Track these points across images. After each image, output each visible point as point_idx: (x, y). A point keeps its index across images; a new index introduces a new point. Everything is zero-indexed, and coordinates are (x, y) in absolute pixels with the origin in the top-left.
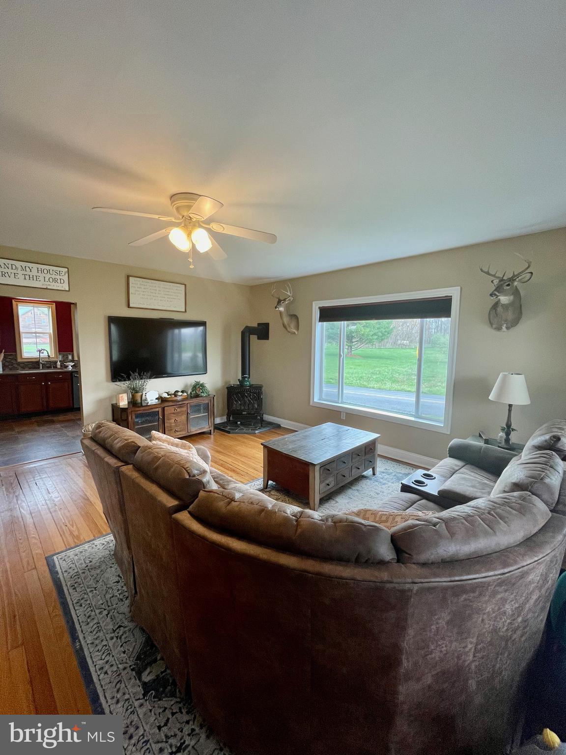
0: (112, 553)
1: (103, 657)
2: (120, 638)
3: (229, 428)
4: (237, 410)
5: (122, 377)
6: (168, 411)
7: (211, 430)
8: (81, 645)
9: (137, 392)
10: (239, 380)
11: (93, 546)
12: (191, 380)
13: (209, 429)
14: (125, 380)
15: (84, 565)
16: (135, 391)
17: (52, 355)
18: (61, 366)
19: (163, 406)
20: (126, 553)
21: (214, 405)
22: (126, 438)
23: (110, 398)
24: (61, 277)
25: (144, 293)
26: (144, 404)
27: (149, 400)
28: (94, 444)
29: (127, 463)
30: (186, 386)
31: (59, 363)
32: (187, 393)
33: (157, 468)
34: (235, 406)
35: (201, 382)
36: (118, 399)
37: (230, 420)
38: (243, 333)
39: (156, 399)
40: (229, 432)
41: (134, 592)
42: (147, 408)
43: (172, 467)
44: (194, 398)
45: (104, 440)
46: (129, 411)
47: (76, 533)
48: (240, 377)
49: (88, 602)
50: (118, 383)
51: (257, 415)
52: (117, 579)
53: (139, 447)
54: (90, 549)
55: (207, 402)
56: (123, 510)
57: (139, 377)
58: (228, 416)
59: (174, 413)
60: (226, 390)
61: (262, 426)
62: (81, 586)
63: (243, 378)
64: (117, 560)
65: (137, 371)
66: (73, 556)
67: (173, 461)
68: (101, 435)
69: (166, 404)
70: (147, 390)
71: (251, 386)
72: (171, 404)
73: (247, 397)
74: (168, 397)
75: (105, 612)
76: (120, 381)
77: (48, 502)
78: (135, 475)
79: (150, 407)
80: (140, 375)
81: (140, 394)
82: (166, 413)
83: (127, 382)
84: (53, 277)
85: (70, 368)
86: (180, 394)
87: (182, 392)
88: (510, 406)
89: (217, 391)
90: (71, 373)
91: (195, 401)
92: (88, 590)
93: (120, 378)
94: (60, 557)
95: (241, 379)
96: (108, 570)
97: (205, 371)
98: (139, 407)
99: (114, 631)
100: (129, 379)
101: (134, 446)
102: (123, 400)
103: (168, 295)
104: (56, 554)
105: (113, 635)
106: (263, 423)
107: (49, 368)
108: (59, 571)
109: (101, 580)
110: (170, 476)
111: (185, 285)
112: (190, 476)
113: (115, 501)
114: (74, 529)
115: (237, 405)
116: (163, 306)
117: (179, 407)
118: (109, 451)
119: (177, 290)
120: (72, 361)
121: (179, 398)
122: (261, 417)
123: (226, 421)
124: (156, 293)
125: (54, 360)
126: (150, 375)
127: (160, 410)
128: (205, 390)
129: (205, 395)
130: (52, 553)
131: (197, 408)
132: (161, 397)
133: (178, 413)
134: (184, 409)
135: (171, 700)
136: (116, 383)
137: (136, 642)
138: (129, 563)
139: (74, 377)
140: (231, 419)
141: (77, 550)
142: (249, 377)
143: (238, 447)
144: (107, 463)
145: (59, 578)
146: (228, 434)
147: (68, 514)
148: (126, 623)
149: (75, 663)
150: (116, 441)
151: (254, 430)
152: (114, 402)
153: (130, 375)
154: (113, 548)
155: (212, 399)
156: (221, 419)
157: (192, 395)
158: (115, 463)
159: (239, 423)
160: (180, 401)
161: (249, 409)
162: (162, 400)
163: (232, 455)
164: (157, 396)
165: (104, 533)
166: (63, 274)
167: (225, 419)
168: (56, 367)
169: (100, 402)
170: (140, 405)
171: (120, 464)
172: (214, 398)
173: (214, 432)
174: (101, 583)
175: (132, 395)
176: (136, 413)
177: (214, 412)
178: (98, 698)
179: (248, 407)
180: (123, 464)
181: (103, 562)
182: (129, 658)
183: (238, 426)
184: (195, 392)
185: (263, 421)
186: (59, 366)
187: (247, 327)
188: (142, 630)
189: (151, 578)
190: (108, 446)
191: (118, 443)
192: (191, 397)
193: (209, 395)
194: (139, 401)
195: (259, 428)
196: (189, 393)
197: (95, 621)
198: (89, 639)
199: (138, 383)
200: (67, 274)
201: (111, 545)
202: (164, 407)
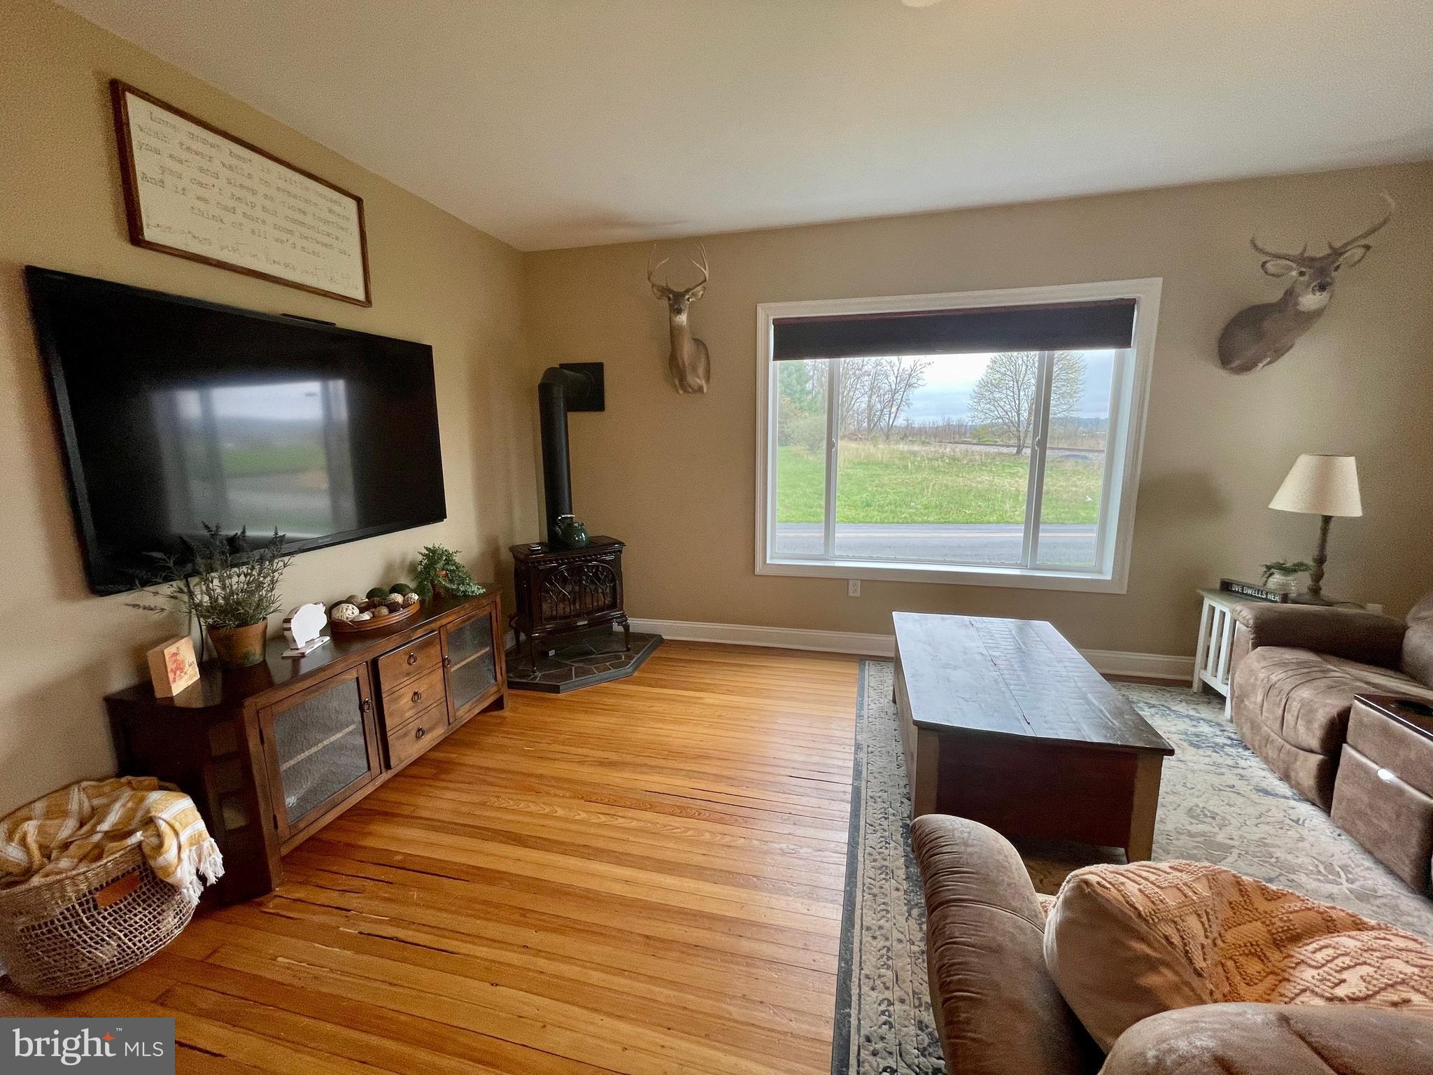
3: (539, 674)
6: (388, 668)
7: (502, 698)
13: (498, 695)
16: (233, 618)
19: (365, 655)
25: (203, 193)
30: (389, 568)
38: (545, 390)
40: (556, 689)
42: (319, 679)
51: (613, 623)
55: (487, 610)
59: (409, 673)
71: (593, 543)
74: (364, 615)
79: (328, 675)
81: (260, 626)
82: (383, 678)
88: (1327, 520)
102: (180, 668)
111: (359, 201)
116: (287, 266)
117: (420, 648)
119: (331, 211)
121: (402, 615)
127: (363, 673)
132: (339, 623)
133: (421, 668)
134: (435, 650)
136: (114, 598)
146: (553, 695)
159: (552, 653)
164: (324, 621)
173: (509, 699)
177: (503, 639)
183: (560, 664)
187: (551, 372)
194: (256, 655)
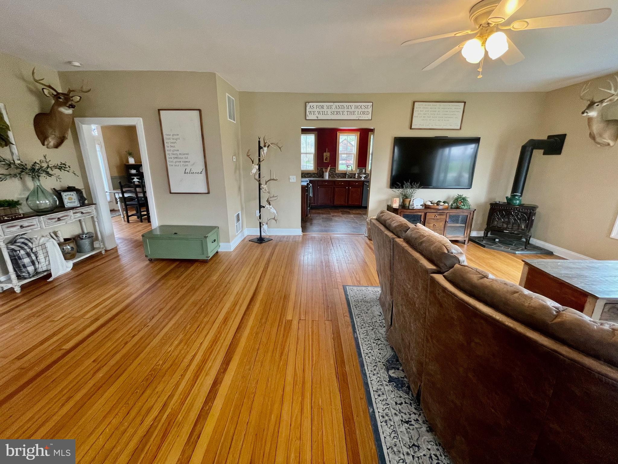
0: (378, 298)
1: (368, 349)
2: (379, 345)
4: (498, 227)
5: (398, 185)
6: (429, 216)
7: (465, 241)
8: (357, 336)
9: (407, 198)
10: (507, 198)
11: (367, 290)
12: (454, 193)
13: (463, 239)
14: (399, 188)
15: (361, 298)
16: (405, 197)
17: (354, 170)
18: (358, 177)
19: (426, 211)
20: (388, 298)
21: (473, 218)
22: (400, 221)
23: (387, 200)
24: (368, 110)
25: (425, 116)
26: (410, 208)
27: (415, 205)
28: (378, 223)
29: (399, 237)
31: (357, 175)
32: (448, 204)
33: (422, 243)
34: (496, 223)
35: (464, 196)
36: (392, 202)
37: (487, 236)
38: (524, 148)
39: (421, 205)
40: (484, 246)
41: (390, 323)
42: (412, 211)
43: (434, 243)
44: (454, 209)
45: (385, 221)
46: (399, 211)
47: (358, 279)
48: (509, 194)
49: (362, 318)
50: (394, 190)
51: (522, 237)
52: (379, 314)
53: (409, 228)
54: (365, 291)
55: (467, 214)
56: (391, 268)
57: (410, 186)
58: (487, 231)
59: (434, 219)
60: (490, 205)
61: (526, 248)
62: (360, 308)
63: (513, 196)
64: (380, 303)
65: (409, 181)
66: (356, 290)
67: (436, 240)
68: (383, 218)
69: (429, 210)
70: (415, 197)
71: (521, 205)
72: (433, 211)
73: (513, 215)
74: (431, 205)
75: (371, 328)
76: (396, 188)
77: (345, 257)
78: (404, 245)
79: (415, 211)
80: (411, 184)
81: (409, 199)
82: (427, 218)
83: (401, 189)
84: (363, 110)
85: (363, 179)
86: (442, 204)
87: (444, 202)
89: (479, 206)
90: (363, 182)
91: (454, 212)
92: (363, 312)
93: (396, 186)
94: (349, 288)
95: (509, 196)
96: (375, 307)
97: (470, 186)
98: (407, 209)
99: (375, 340)
100: (403, 188)
101: (406, 227)
102: (395, 202)
103: (446, 114)
104: (348, 286)
105: (374, 341)
106: (527, 246)
107: (351, 177)
108: (349, 295)
109: (370, 310)
110: (432, 249)
111: (465, 103)
112: (448, 252)
113: (387, 261)
114: (357, 276)
115: (498, 223)
116: (439, 125)
117: (439, 215)
118: (388, 228)
119: (455, 108)
120: (365, 174)
121: (440, 207)
122: (526, 239)
123: (483, 235)
124: (435, 114)
125: (354, 172)
126: (419, 186)
127: (423, 214)
128: (466, 203)
129: (466, 207)
130: (347, 285)
131: (455, 219)
132: (425, 205)
133: (438, 219)
134: (444, 217)
135: (406, 395)
136: (392, 189)
137: (388, 353)
138: (389, 304)
139: (364, 185)
140: (489, 235)
141: (359, 288)
142: (521, 196)
143: (492, 261)
144: (386, 235)
145: (349, 298)
147: (355, 268)
148: (382, 339)
149: (354, 343)
150: (393, 222)
151: (515, 250)
152: (389, 204)
153: (404, 184)
154: (379, 296)
155: (472, 213)
156: (478, 233)
157: (453, 207)
158: (392, 236)
159: (497, 240)
160: (440, 210)
161: (512, 229)
162: (426, 207)
163: (483, 265)
164: (422, 203)
165: (374, 285)
166: (369, 107)
167: (482, 234)
168: (354, 178)
169: (380, 202)
170: (407, 208)
171: (394, 236)
172: (474, 212)
173: (468, 243)
174: (370, 312)
175: (403, 200)
176: (404, 213)
177: (471, 225)
178: (364, 366)
179: (513, 226)
180: (396, 237)
181: (372, 301)
182: (383, 358)
183: (495, 243)
184: (455, 204)
185: (529, 243)
186: (356, 177)
187: (531, 141)
188: (392, 348)
189: (404, 317)
190: (387, 225)
191: (394, 223)
192: (452, 208)
193: (469, 209)
194: (407, 205)
195: (522, 250)
196: (450, 204)
197: (365, 329)
198: (362, 336)
199: (409, 191)
200: (371, 107)
201: (377, 293)
202: (426, 213)
